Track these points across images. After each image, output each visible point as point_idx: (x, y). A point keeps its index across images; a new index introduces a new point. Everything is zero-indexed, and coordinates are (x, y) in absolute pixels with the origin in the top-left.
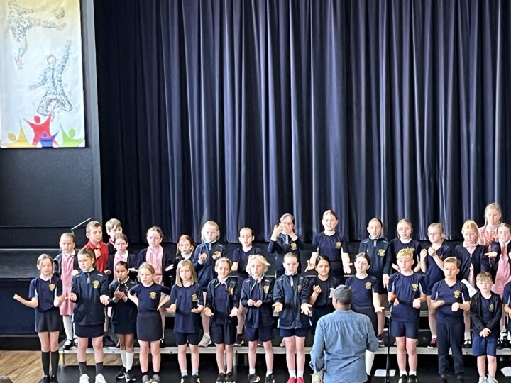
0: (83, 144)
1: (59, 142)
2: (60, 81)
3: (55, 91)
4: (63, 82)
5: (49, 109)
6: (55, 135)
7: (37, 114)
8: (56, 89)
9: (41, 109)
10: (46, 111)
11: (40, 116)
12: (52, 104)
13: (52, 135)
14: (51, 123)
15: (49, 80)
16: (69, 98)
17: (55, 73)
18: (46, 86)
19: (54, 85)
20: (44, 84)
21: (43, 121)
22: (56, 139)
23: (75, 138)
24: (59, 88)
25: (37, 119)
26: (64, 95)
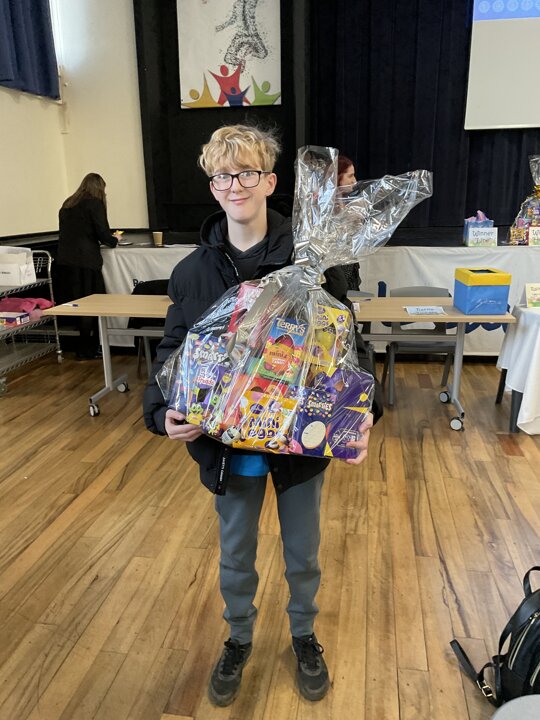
0: (278, 102)
1: (251, 99)
2: (253, 17)
3: (246, 32)
4: (257, 19)
5: (238, 57)
6: (246, 90)
7: (224, 63)
8: (247, 28)
9: (229, 56)
10: (236, 59)
11: (227, 65)
12: (243, 49)
13: (243, 90)
14: (241, 75)
15: (240, 18)
16: (264, 41)
17: (247, 7)
18: (235, 25)
19: (245, 23)
20: (231, 23)
21: (231, 71)
22: (247, 96)
23: (269, 93)
24: (251, 27)
25: (224, 70)
26: (257, 35)
